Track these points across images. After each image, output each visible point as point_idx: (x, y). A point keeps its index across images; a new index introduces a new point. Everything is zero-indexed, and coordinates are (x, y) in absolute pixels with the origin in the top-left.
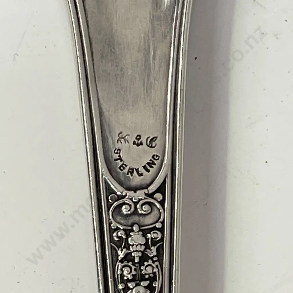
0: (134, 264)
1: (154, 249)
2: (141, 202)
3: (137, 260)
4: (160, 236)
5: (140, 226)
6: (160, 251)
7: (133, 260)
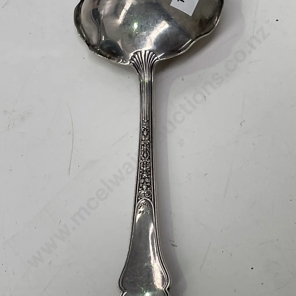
0: (146, 181)
1: (141, 185)
2: (143, 196)
3: (145, 182)
4: (139, 189)
5: (144, 191)
6: (139, 185)
7: (146, 182)
